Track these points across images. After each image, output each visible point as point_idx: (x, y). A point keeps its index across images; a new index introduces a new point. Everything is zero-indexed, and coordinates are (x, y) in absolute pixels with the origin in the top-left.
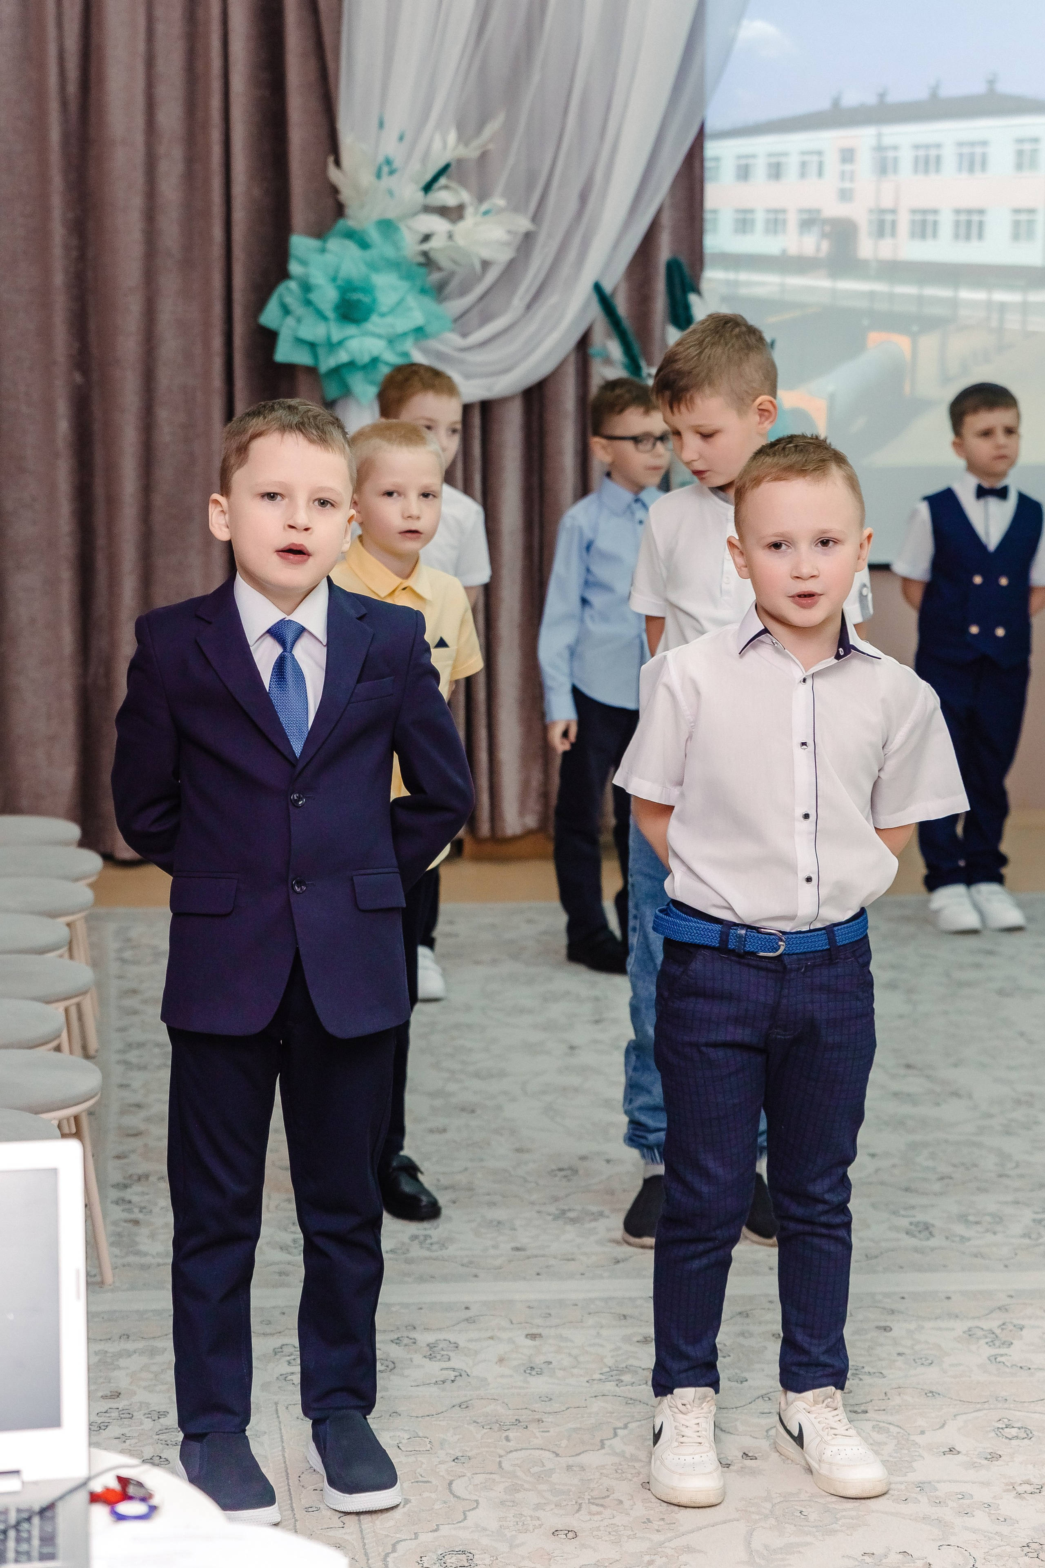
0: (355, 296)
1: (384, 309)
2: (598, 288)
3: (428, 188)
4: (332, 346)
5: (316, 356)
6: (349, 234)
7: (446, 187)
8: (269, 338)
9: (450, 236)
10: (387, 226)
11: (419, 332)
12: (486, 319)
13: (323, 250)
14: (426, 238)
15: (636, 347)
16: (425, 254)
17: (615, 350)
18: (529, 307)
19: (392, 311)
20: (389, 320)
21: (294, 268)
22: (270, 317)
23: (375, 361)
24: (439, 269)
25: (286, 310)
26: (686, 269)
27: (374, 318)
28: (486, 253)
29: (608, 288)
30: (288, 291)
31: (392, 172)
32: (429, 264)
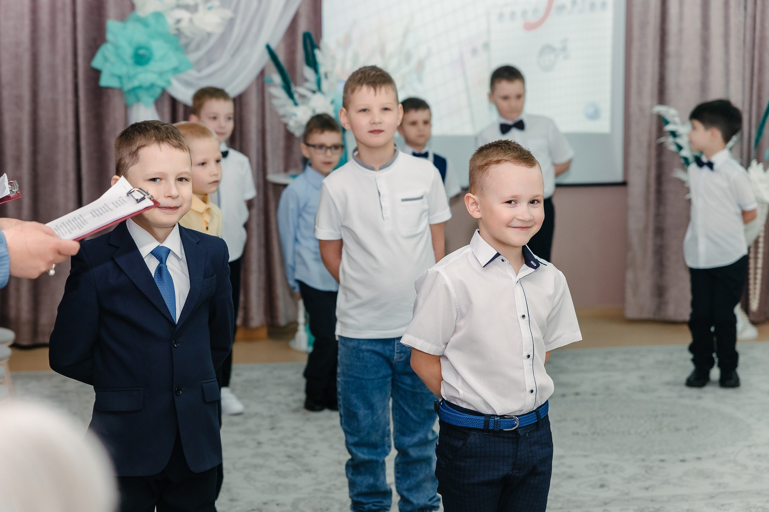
0: (142, 52)
1: (157, 58)
2: (268, 47)
4: (130, 78)
5: (121, 82)
6: (138, 20)
8: (96, 74)
9: (191, 21)
10: (158, 15)
11: (176, 70)
12: (210, 62)
13: (125, 28)
14: (178, 21)
15: (289, 76)
16: (178, 30)
17: (277, 78)
18: (233, 55)
19: (162, 59)
20: (160, 64)
21: (109, 36)
22: (97, 63)
23: (152, 86)
24: (186, 37)
25: (106, 59)
26: (313, 37)
27: (152, 63)
28: (209, 29)
29: (273, 46)
30: (106, 50)
32: (179, 35)
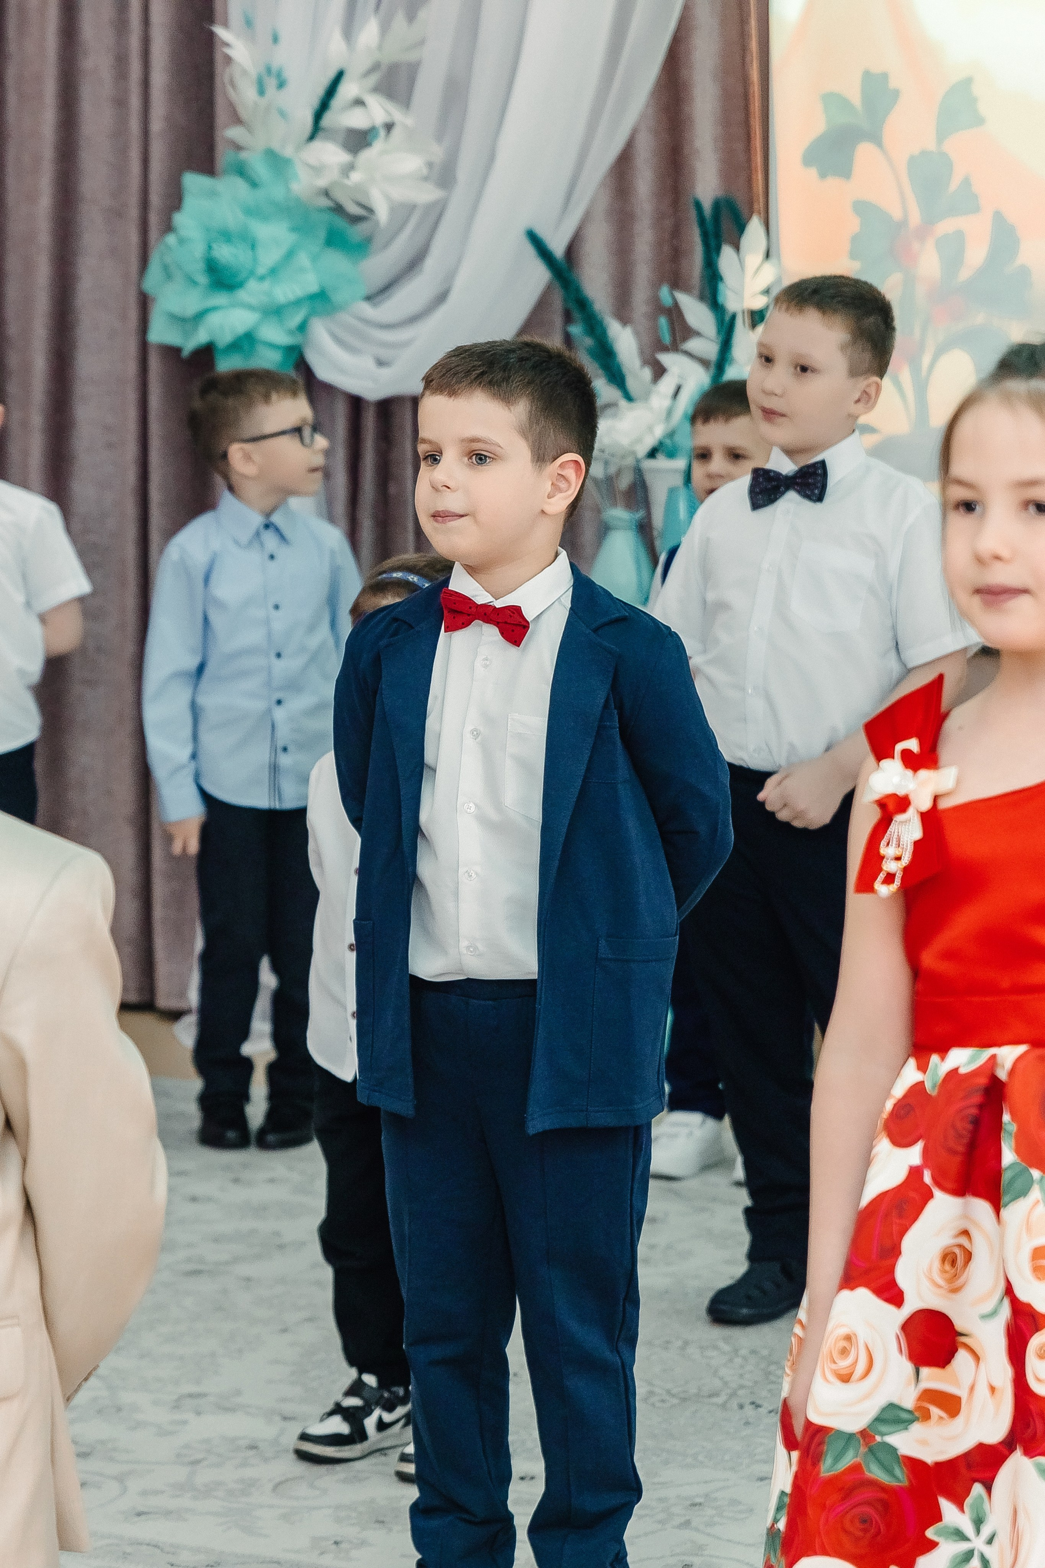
1: (261, 271)
2: (535, 240)
3: (324, 106)
6: (241, 171)
7: (359, 102)
8: (147, 306)
9: (347, 170)
10: (276, 160)
11: (321, 301)
13: (213, 194)
16: (326, 193)
19: (273, 272)
20: (266, 285)
21: (181, 219)
22: (151, 280)
23: (249, 341)
25: (167, 273)
27: (252, 285)
30: (169, 246)
31: (281, 85)
32: (338, 209)
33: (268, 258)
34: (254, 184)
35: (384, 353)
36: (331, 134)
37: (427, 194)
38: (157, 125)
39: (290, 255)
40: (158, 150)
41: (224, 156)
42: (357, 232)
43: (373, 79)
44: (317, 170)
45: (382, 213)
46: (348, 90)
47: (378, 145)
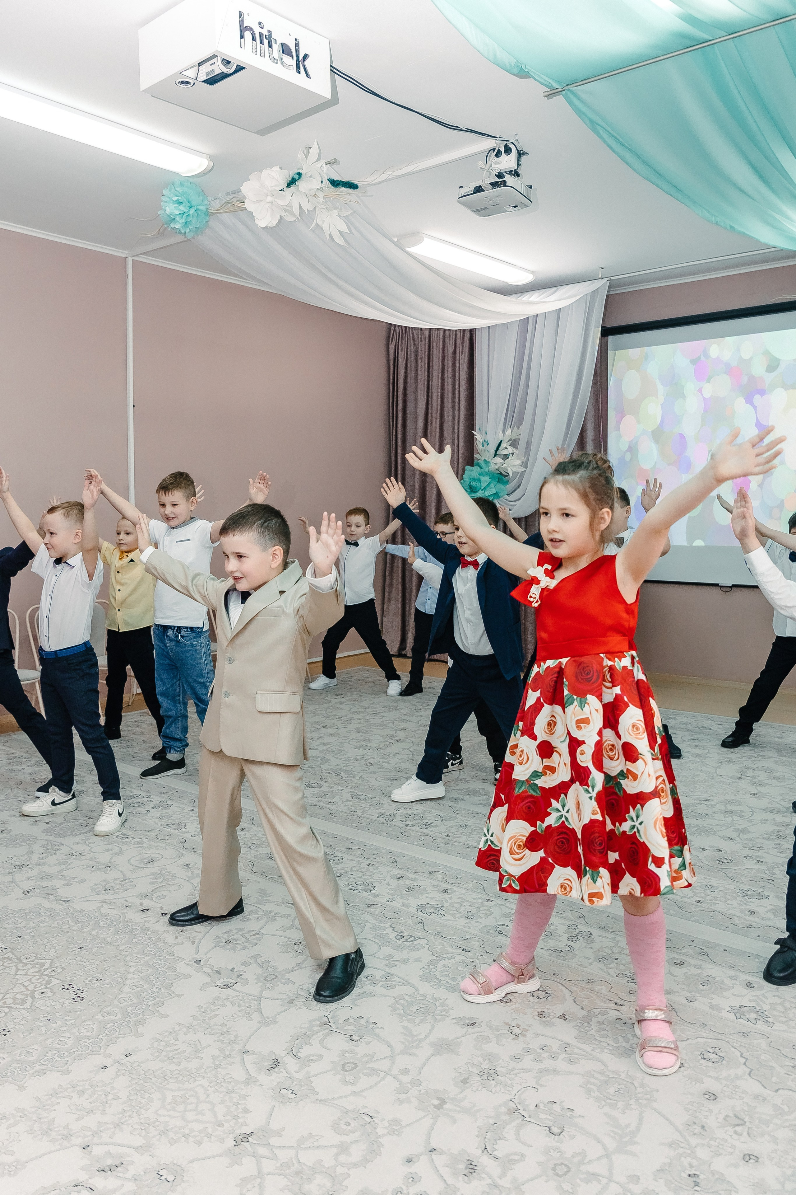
1: (482, 488)
3: (498, 449)
6: (478, 465)
7: (506, 448)
9: (505, 464)
10: (485, 462)
13: (472, 470)
16: (497, 469)
28: (515, 469)
31: (488, 444)
32: (501, 474)
33: (484, 485)
34: (481, 468)
35: (510, 507)
36: (500, 456)
37: (522, 469)
38: (460, 455)
39: (489, 484)
40: (460, 460)
41: (475, 461)
42: (505, 479)
43: (510, 442)
44: (496, 464)
45: (511, 475)
46: (503, 445)
47: (510, 458)
